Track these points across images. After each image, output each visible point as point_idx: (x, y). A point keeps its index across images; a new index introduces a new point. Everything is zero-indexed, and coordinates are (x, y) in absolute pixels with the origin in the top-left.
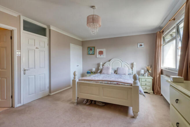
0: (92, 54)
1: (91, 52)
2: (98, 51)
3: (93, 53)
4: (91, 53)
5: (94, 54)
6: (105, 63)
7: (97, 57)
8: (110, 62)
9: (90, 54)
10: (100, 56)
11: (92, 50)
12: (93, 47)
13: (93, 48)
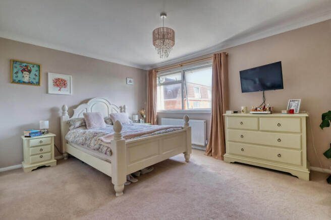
0: (30, 83)
1: (26, 77)
2: (52, 77)
3: (35, 82)
4: (26, 79)
5: (38, 83)
6: (76, 107)
7: (50, 92)
8: (88, 104)
9: (24, 83)
10: (60, 90)
11: (30, 71)
12: (34, 65)
13: (36, 68)
